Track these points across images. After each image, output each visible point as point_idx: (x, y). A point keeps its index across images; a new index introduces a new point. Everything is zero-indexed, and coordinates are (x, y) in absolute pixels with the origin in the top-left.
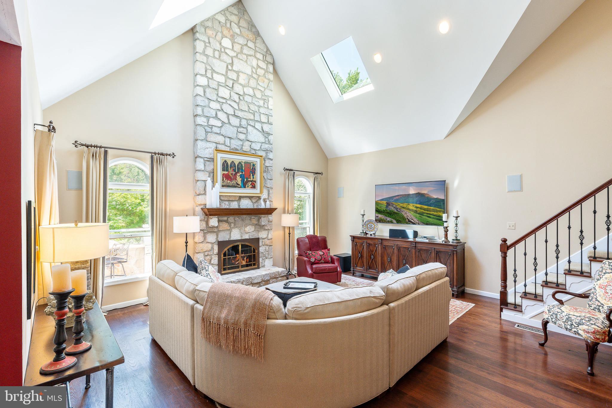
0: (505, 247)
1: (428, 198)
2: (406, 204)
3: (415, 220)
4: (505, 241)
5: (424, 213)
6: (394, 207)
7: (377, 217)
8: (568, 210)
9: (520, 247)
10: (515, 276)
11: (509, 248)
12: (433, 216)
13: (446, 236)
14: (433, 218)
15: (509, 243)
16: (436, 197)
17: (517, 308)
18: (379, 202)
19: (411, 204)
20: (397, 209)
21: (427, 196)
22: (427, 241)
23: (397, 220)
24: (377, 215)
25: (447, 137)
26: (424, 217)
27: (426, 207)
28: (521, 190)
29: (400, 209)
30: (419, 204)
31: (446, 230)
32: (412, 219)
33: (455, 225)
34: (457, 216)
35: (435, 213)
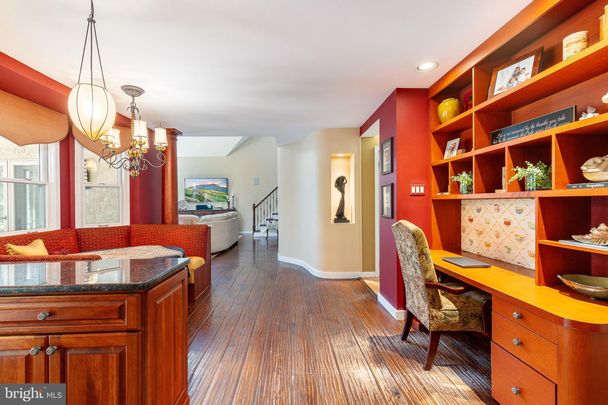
0: (254, 207)
1: (218, 187)
2: (206, 190)
3: (212, 199)
4: (254, 205)
5: (216, 195)
6: (198, 192)
7: (186, 199)
8: (273, 192)
9: (259, 206)
10: (258, 218)
11: (256, 207)
12: (221, 197)
13: (229, 206)
14: (221, 198)
15: (256, 205)
16: (222, 187)
17: (258, 231)
18: (188, 189)
19: (209, 191)
20: (200, 193)
21: (218, 186)
22: (220, 209)
23: (200, 200)
24: (186, 197)
25: (229, 155)
26: (217, 197)
27: (217, 192)
28: (259, 184)
29: (202, 193)
30: (213, 190)
31: (229, 203)
32: (210, 199)
33: (232, 201)
34: (233, 196)
35: (222, 195)
